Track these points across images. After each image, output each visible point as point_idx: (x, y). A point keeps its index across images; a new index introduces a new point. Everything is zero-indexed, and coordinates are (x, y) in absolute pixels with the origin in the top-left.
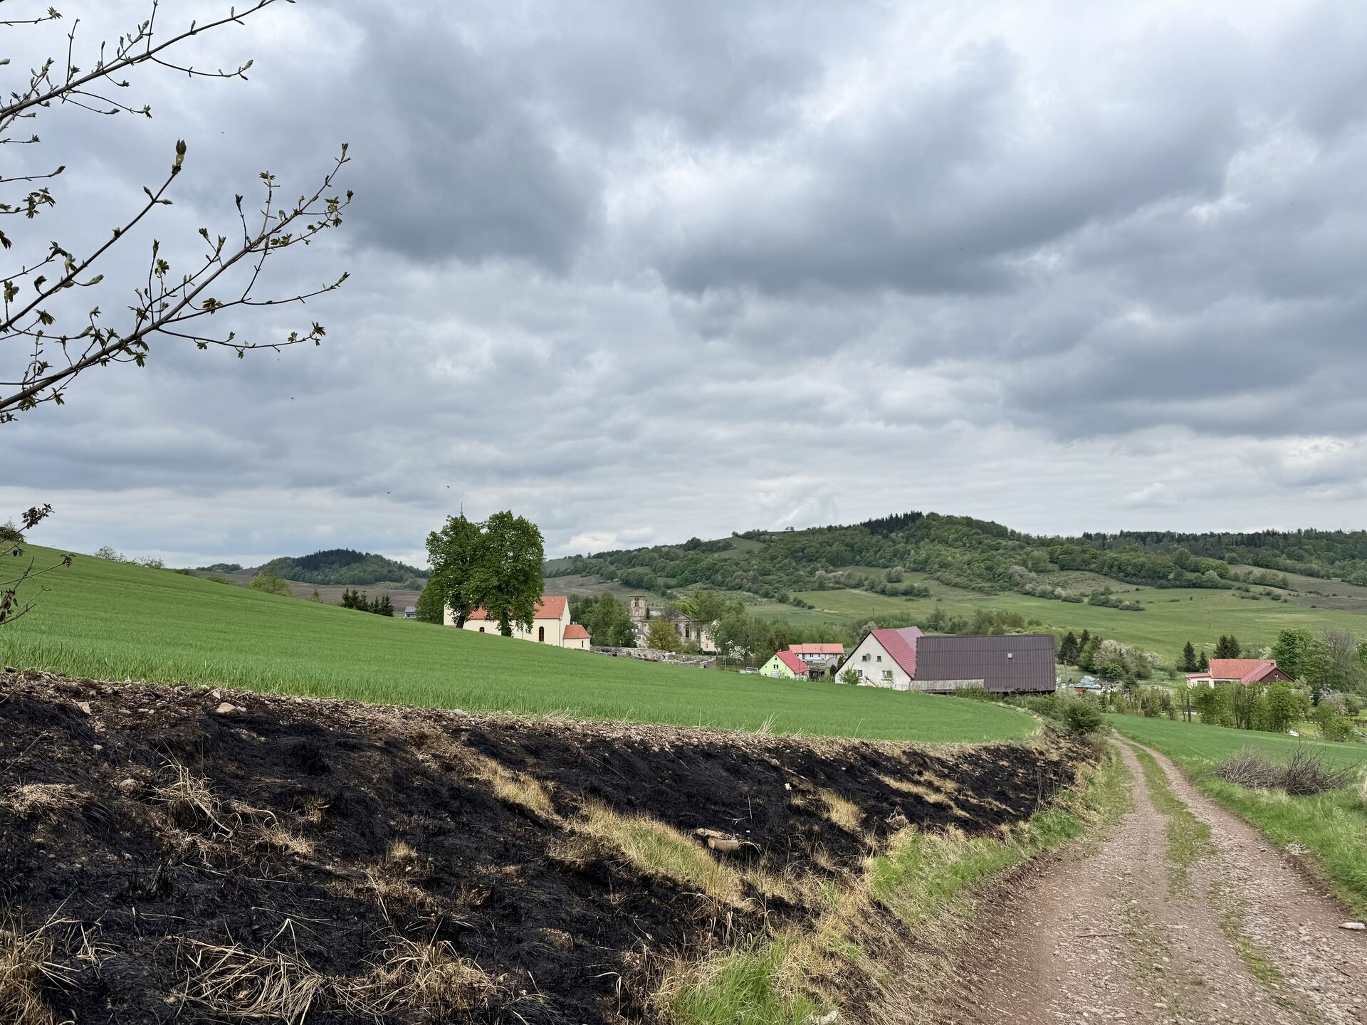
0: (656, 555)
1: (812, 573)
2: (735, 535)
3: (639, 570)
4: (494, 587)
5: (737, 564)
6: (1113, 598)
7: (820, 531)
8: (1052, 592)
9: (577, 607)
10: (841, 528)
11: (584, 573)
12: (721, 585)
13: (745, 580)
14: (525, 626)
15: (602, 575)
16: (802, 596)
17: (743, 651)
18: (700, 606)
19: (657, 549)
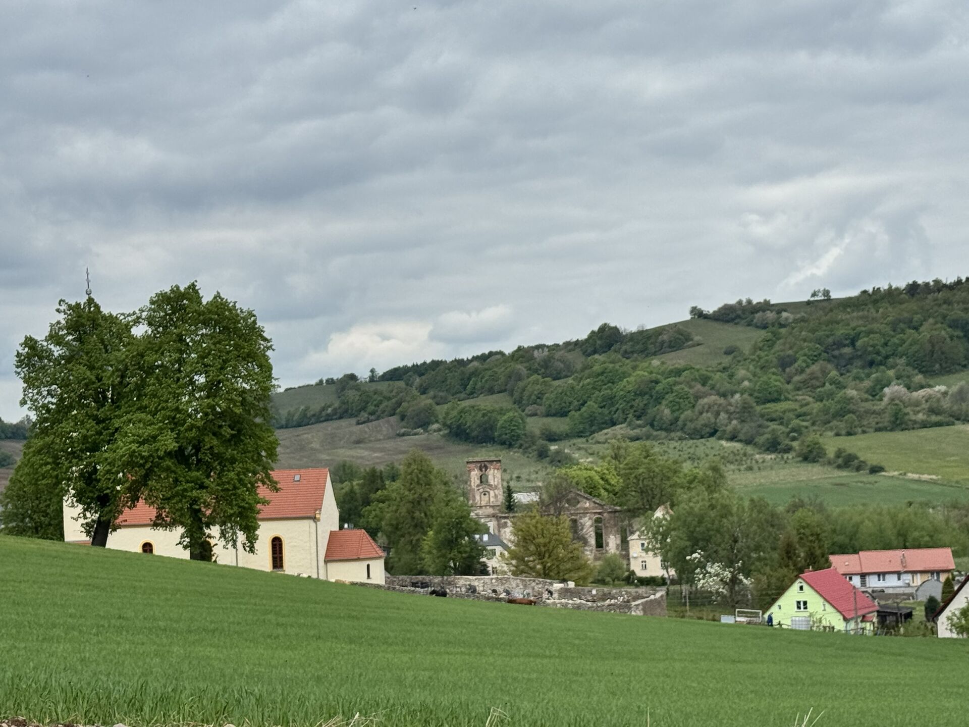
0: (521, 368)
1: (875, 392)
2: (698, 314)
3: (485, 402)
4: (169, 454)
5: (704, 380)
7: (891, 295)
9: (352, 491)
10: (939, 286)
11: (364, 415)
12: (669, 427)
13: (723, 415)
14: (241, 537)
15: (403, 418)
16: (856, 445)
17: (727, 574)
18: (626, 477)
19: (522, 354)
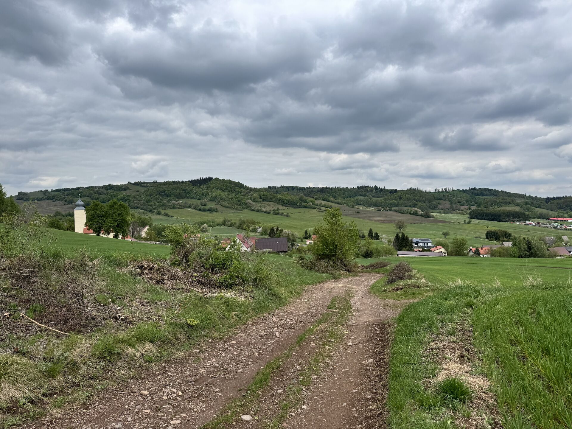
0: (92, 192)
1: (169, 201)
2: (129, 183)
5: (135, 198)
6: (280, 212)
8: (261, 210)
10: (179, 182)
11: (54, 200)
13: (139, 205)
16: (167, 211)
